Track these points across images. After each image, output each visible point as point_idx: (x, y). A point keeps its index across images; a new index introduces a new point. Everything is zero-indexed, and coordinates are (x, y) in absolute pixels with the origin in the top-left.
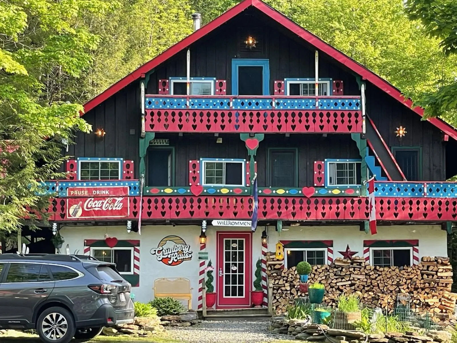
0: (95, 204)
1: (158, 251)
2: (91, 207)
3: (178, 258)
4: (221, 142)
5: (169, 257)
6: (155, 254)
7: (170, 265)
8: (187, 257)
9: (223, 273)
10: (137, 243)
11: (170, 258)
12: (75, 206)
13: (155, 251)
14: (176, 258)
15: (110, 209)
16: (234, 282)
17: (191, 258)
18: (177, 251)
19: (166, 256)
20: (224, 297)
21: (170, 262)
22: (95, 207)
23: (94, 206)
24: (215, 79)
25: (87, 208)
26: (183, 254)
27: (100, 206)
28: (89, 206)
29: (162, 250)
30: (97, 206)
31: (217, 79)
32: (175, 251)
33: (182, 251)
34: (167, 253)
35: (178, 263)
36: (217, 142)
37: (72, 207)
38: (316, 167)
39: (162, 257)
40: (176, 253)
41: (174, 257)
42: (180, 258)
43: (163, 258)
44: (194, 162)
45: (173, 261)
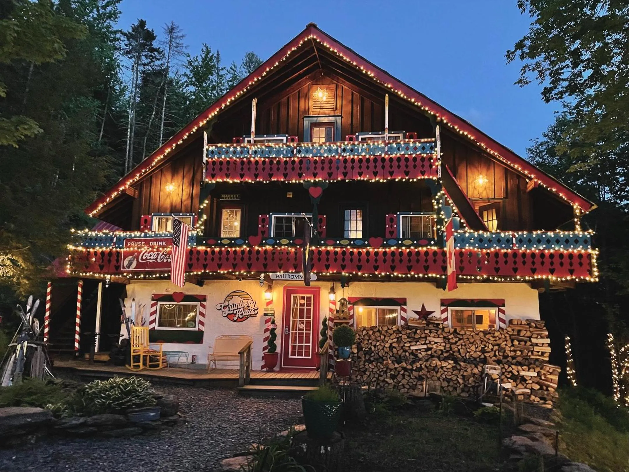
0: (151, 256)
1: (224, 306)
2: (146, 259)
3: (244, 315)
4: (291, 196)
5: (235, 312)
6: (221, 309)
7: (235, 321)
8: (253, 313)
9: (289, 331)
10: (203, 298)
11: (236, 314)
12: (130, 257)
13: (221, 306)
14: (242, 314)
15: (165, 261)
16: (301, 341)
17: (257, 314)
18: (243, 306)
19: (232, 312)
20: (290, 357)
21: (235, 318)
22: (150, 259)
23: (148, 258)
24: (287, 135)
25: (142, 259)
26: (249, 310)
27: (155, 258)
28: (144, 258)
29: (228, 306)
30: (152, 257)
31: (289, 136)
32: (241, 307)
33: (248, 306)
34: (233, 309)
35: (243, 319)
36: (288, 197)
37: (127, 259)
38: (388, 221)
39: (228, 312)
40: (242, 309)
41: (240, 313)
42: (246, 314)
43: (228, 314)
44: (264, 216)
45: (238, 317)
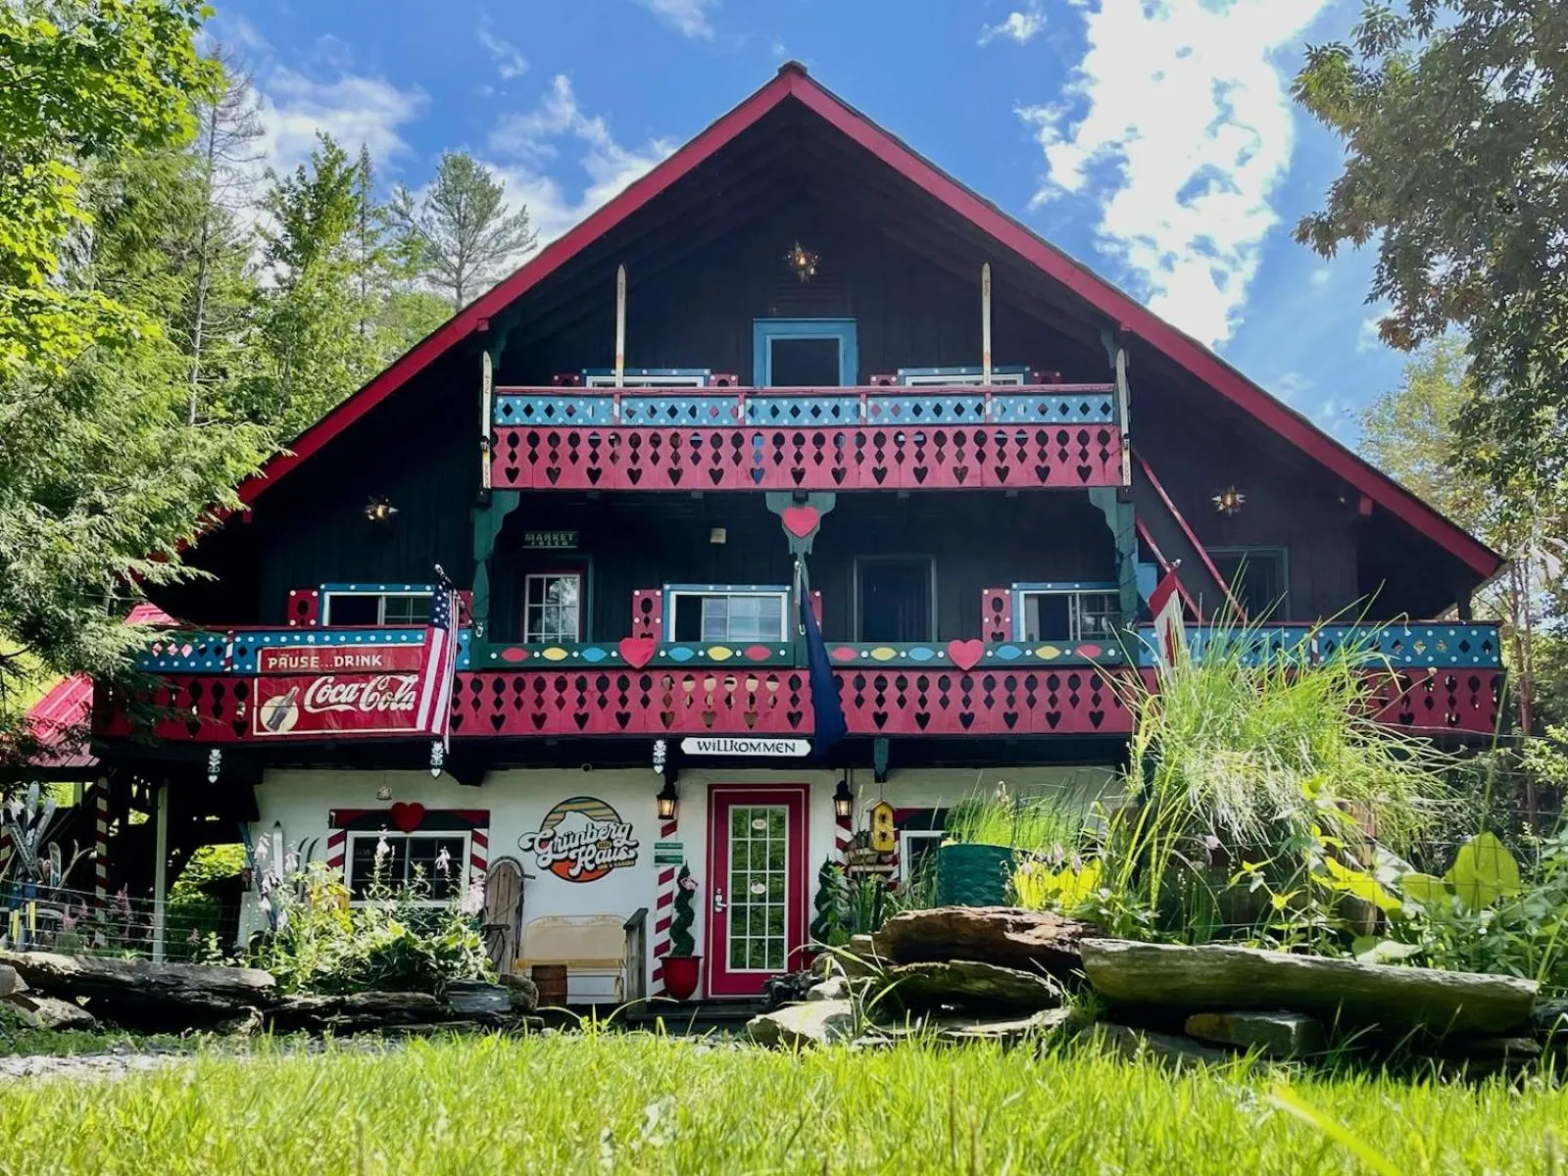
0: (339, 694)
1: (542, 840)
2: (327, 703)
3: (598, 861)
4: (723, 540)
5: (572, 856)
6: (532, 848)
7: (573, 879)
8: (623, 856)
9: (724, 901)
10: (482, 818)
11: (576, 861)
12: (279, 699)
13: (532, 840)
14: (592, 861)
15: (382, 707)
16: (757, 928)
17: (636, 857)
18: (594, 839)
19: (563, 856)
20: (729, 970)
21: (574, 872)
22: (339, 703)
23: (332, 700)
25: (314, 705)
26: (613, 848)
27: (351, 699)
28: (320, 699)
29: (552, 838)
30: (343, 698)
32: (589, 840)
33: (610, 839)
35: (596, 874)
36: (713, 540)
37: (268, 703)
38: (987, 606)
39: (551, 857)
40: (592, 847)
41: (587, 858)
42: (604, 860)
43: (554, 861)
44: (647, 594)
45: (583, 868)
